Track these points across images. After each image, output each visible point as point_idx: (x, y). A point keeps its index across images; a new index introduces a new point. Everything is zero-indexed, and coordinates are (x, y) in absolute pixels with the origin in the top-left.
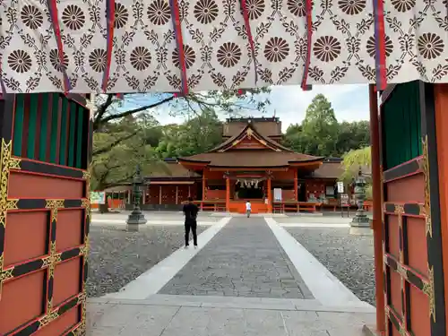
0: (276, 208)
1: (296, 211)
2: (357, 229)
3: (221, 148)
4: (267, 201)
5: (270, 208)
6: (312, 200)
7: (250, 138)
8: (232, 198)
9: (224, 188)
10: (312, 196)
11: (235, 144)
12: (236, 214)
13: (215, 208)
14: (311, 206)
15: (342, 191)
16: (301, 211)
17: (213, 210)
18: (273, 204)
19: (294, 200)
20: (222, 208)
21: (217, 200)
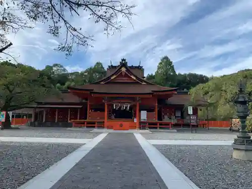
0: (142, 125)
1: (156, 128)
2: (243, 153)
3: (102, 81)
4: (135, 120)
5: (137, 125)
6: (166, 120)
7: (124, 74)
8: (109, 118)
9: (103, 110)
10: (166, 117)
11: (112, 78)
12: (111, 131)
13: (96, 125)
14: (167, 124)
15: (192, 113)
16: (160, 128)
17: (94, 127)
18: (140, 123)
19: (155, 120)
20: (101, 125)
21: (98, 120)
